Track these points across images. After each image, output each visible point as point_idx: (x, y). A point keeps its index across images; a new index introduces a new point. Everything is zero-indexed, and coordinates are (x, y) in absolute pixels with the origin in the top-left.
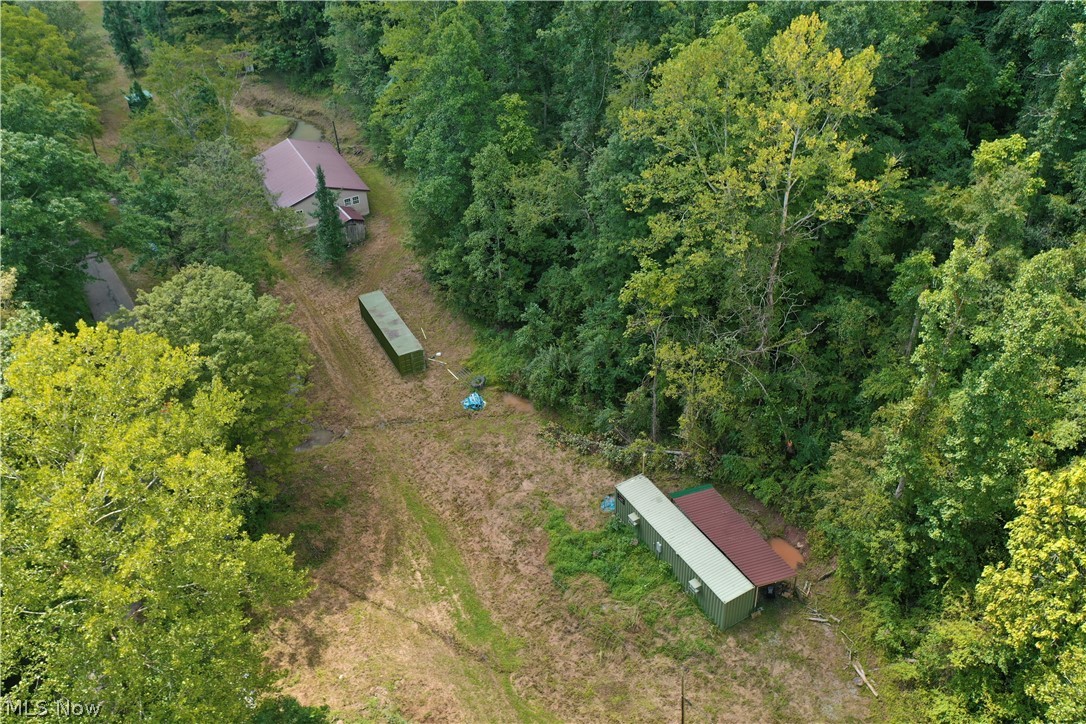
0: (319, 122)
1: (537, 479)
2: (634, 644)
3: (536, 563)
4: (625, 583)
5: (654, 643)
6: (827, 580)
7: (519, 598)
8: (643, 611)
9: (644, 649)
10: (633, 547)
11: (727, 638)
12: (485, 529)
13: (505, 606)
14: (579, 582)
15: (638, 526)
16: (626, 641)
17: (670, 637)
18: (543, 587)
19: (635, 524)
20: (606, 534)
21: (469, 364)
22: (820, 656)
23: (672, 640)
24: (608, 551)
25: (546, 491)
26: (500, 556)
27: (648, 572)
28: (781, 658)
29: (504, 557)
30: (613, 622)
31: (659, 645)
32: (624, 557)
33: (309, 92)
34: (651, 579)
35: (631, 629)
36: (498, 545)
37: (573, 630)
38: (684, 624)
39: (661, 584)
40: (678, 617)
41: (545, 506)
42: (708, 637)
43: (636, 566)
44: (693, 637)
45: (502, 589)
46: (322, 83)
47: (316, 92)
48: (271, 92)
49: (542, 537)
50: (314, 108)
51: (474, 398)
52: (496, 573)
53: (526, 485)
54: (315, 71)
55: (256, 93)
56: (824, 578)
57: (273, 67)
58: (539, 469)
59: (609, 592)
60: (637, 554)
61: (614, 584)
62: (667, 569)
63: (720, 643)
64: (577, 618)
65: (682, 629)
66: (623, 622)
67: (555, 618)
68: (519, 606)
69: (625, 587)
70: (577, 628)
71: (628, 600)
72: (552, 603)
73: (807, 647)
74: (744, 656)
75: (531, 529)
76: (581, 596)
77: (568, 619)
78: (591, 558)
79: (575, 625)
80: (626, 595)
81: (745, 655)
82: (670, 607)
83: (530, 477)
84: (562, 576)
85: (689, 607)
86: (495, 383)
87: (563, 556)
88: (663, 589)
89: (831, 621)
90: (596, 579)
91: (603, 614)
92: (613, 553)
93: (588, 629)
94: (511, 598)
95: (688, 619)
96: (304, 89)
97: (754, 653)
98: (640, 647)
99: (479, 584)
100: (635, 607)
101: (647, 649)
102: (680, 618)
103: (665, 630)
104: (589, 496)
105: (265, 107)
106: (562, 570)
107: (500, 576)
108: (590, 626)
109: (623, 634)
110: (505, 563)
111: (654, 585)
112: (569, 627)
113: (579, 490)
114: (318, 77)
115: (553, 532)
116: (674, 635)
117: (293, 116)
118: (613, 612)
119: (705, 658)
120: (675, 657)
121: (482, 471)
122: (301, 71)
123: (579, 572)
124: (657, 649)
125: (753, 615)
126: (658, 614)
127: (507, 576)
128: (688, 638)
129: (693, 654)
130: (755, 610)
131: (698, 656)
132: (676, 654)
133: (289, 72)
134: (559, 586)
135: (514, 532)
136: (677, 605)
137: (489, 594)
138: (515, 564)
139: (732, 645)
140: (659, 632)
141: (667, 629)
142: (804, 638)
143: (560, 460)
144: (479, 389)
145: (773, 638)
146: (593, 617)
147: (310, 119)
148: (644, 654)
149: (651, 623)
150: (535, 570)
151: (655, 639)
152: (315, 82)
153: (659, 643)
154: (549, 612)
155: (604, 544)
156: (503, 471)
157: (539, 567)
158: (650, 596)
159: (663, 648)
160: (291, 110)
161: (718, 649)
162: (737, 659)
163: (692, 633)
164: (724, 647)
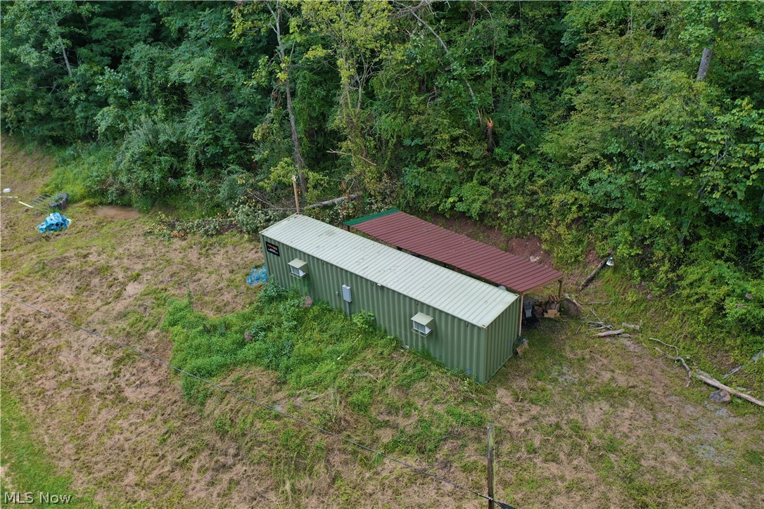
1: (146, 277)
2: (344, 451)
3: (154, 380)
4: (306, 363)
5: (378, 439)
6: (591, 286)
7: (127, 440)
8: (346, 393)
9: (362, 455)
10: (306, 310)
11: (495, 392)
12: (65, 358)
13: (99, 458)
14: (228, 382)
15: (307, 277)
16: (329, 450)
17: (402, 422)
18: (169, 411)
19: (301, 274)
20: (260, 311)
21: (47, 189)
22: (643, 378)
23: (408, 424)
24: (268, 329)
25: (161, 286)
26: (91, 387)
27: (339, 338)
28: (588, 397)
29: (99, 386)
30: (299, 425)
31: (385, 441)
32: (294, 329)
34: (345, 345)
35: (332, 426)
36: (87, 373)
37: (230, 461)
38: (419, 394)
39: (364, 349)
40: (404, 387)
41: (161, 302)
42: (466, 400)
43: (316, 336)
44: (439, 409)
45: (94, 435)
49: (161, 341)
51: (53, 218)
52: (84, 412)
53: (132, 289)
56: (586, 285)
58: (148, 265)
59: (282, 383)
60: (315, 318)
61: (287, 368)
62: (366, 322)
63: (487, 404)
64: (234, 439)
65: (419, 402)
66: (315, 421)
67: (195, 452)
68: (127, 453)
69: (305, 368)
70: (236, 455)
71: (314, 385)
72: (187, 429)
73: (617, 371)
74: (534, 412)
75: (141, 336)
76: (233, 400)
77: (219, 444)
78: (242, 344)
79: (232, 451)
80: (313, 376)
81: (535, 410)
82: (389, 375)
83: (136, 278)
84: (197, 379)
85: (419, 366)
86: (83, 198)
87: (197, 351)
88: (369, 354)
89: (627, 331)
90: (256, 370)
91: (277, 417)
92: (276, 330)
93: (256, 450)
94: (110, 443)
95: (422, 384)
97: (547, 402)
98: (354, 453)
99: (52, 437)
100: (331, 391)
101: (367, 453)
102: (409, 386)
103: (389, 413)
104: (228, 275)
106: (198, 372)
107: (91, 415)
108: (260, 444)
109: (320, 440)
110: (101, 394)
111: (352, 354)
112: (222, 459)
113: (210, 273)
115: (178, 328)
116: (407, 416)
118: (296, 408)
119: (472, 434)
120: (421, 451)
121: (65, 290)
123: (225, 368)
124: (386, 447)
125: (519, 350)
126: (372, 392)
127: (104, 412)
128: (432, 412)
129: (450, 435)
130: (519, 341)
131: (458, 436)
132: (420, 445)
134: (195, 398)
135: (114, 347)
136: (397, 370)
137: (69, 449)
138: (120, 390)
139: (508, 400)
140: (380, 418)
141: (393, 409)
142: (605, 361)
143: (179, 251)
144: (61, 207)
145: (561, 374)
146: (261, 428)
148: (366, 463)
149: (362, 407)
150: (155, 390)
151: (377, 432)
153: (386, 436)
154: (183, 445)
155: (260, 320)
156: (96, 281)
157: (160, 383)
158: (351, 368)
159: (396, 443)
161: (488, 414)
162: (524, 419)
163: (436, 402)
164: (497, 407)
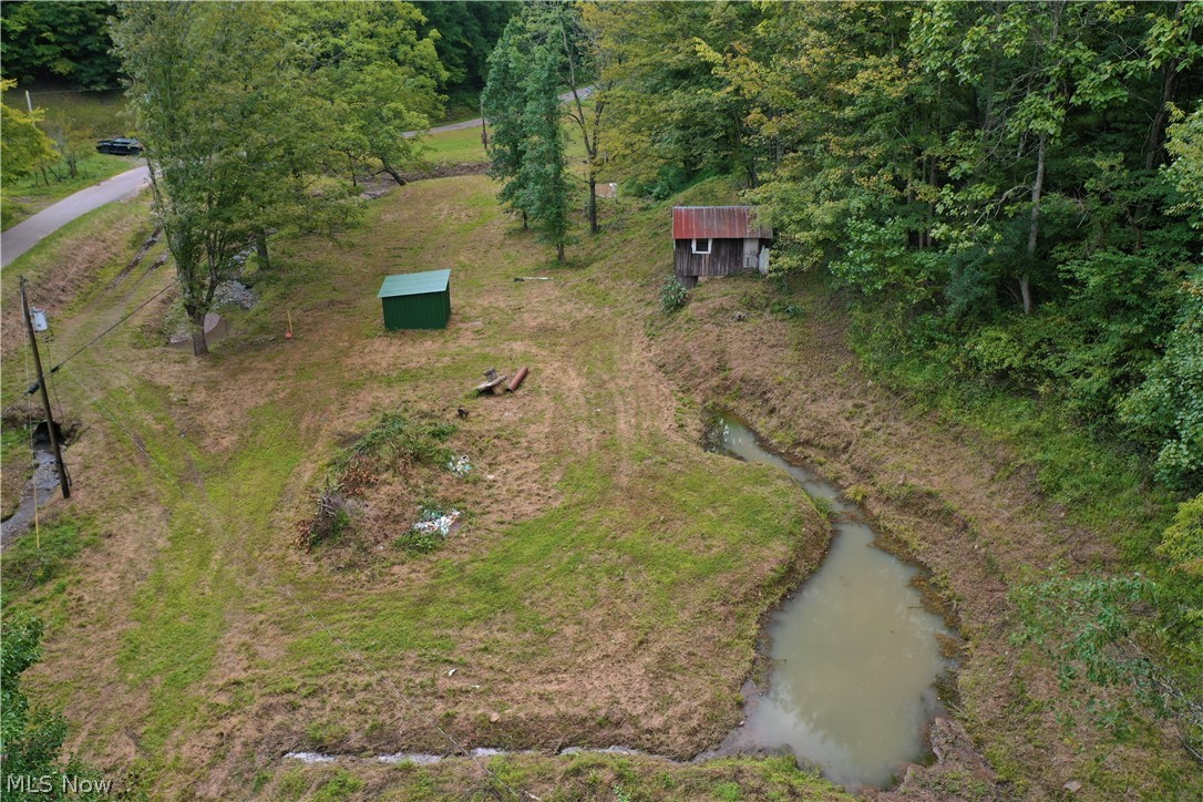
0: (940, 562)
33: (933, 394)
46: (1002, 375)
47: (964, 404)
48: (790, 354)
50: (937, 484)
54: (987, 318)
55: (733, 348)
57: (821, 270)
96: (917, 380)
105: (743, 408)
114: (992, 345)
117: (834, 483)
122: (925, 307)
133: (874, 301)
147: (901, 524)
152: (973, 363)
160: (834, 452)
